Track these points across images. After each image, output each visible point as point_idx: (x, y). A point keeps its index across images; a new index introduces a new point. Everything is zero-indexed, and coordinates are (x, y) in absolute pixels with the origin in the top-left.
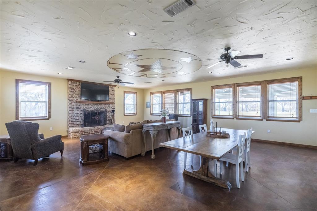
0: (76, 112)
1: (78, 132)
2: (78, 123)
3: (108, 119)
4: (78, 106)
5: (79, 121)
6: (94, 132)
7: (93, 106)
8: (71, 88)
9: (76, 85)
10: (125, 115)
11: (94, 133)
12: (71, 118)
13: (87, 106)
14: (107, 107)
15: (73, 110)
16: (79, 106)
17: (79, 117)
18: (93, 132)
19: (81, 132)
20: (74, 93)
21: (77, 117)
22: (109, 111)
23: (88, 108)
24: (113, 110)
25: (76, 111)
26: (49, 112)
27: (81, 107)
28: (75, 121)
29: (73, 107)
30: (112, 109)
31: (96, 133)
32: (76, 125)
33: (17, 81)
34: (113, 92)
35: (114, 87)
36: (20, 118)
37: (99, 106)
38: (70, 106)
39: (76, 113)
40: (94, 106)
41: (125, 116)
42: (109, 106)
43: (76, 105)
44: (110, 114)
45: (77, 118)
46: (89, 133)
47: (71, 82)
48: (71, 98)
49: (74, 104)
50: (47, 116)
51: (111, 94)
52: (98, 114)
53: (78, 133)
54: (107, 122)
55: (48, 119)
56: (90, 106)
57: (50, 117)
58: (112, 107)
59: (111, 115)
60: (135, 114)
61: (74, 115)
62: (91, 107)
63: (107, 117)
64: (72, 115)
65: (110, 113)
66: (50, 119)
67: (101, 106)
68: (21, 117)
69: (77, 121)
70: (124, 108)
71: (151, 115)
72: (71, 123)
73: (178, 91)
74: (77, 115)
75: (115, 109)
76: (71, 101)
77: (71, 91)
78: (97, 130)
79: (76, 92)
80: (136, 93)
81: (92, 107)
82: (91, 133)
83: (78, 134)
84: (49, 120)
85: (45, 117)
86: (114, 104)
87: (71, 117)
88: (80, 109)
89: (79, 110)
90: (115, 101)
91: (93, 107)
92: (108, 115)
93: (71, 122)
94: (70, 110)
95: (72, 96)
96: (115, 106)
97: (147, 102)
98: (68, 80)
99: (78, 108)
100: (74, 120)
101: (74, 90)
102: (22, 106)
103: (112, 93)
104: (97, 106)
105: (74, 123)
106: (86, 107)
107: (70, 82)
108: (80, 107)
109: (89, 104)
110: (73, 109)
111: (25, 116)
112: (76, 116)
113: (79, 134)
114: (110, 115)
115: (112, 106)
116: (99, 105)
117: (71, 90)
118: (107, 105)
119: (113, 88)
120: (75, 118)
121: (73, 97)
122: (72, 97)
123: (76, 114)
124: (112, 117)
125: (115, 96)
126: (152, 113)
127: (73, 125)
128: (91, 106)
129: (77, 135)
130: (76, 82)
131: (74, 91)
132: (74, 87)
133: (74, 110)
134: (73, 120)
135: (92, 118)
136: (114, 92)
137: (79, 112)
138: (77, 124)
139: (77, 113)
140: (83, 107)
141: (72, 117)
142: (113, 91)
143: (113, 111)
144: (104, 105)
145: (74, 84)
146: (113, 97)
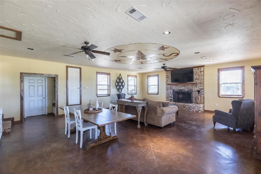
2: (171, 98)
7: (181, 87)
9: (170, 73)
13: (176, 87)
14: (193, 87)
15: (168, 90)
16: (172, 87)
21: (170, 94)
25: (169, 91)
26: (158, 91)
27: (173, 88)
30: (200, 89)
33: (148, 76)
34: (201, 73)
38: (167, 87)
40: (182, 87)
41: (220, 97)
42: (195, 87)
43: (170, 86)
45: (170, 95)
48: (167, 82)
51: (199, 75)
52: (181, 93)
55: (158, 94)
61: (169, 93)
67: (188, 87)
69: (170, 97)
75: (203, 89)
77: (167, 78)
79: (169, 78)
81: (180, 88)
86: (203, 84)
88: (172, 89)
89: (172, 90)
90: (203, 82)
91: (181, 88)
92: (195, 95)
96: (204, 87)
99: (171, 88)
102: (149, 88)
103: (200, 74)
104: (184, 87)
106: (176, 88)
107: (166, 72)
108: (172, 88)
109: (178, 86)
110: (168, 89)
111: (150, 92)
112: (170, 93)
115: (200, 87)
116: (186, 86)
118: (194, 85)
119: (200, 69)
125: (203, 76)
132: (168, 75)
136: (203, 72)
137: (172, 91)
139: (170, 92)
141: (168, 94)
144: (191, 85)
146: (200, 78)
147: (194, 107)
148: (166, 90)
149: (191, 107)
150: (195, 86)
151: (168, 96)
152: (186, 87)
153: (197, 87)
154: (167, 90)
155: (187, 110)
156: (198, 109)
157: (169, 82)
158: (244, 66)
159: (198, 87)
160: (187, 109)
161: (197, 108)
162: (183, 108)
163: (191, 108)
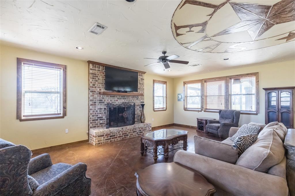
1: (103, 136)
2: (101, 122)
3: (137, 116)
5: (102, 119)
6: (123, 134)
7: (119, 99)
8: (92, 74)
9: (99, 71)
10: (155, 110)
11: (122, 136)
12: (93, 116)
13: (112, 98)
14: (135, 100)
15: (95, 105)
16: (103, 98)
17: (102, 113)
18: (120, 134)
19: (106, 135)
20: (96, 81)
21: (100, 113)
22: (137, 106)
23: (113, 101)
24: (141, 103)
25: (98, 106)
26: (65, 108)
27: (105, 100)
28: (98, 120)
29: (96, 100)
30: (141, 102)
31: (124, 136)
32: (99, 125)
33: (19, 61)
34: (142, 81)
35: (143, 75)
36: (24, 116)
37: (126, 99)
38: (91, 98)
39: (98, 109)
40: (121, 99)
42: (137, 99)
43: (99, 97)
44: (138, 109)
45: (100, 115)
46: (116, 136)
47: (93, 65)
48: (93, 87)
49: (96, 95)
50: (62, 113)
51: (140, 84)
52: (125, 109)
53: (103, 137)
54: (136, 120)
55: (63, 117)
56: (116, 99)
57: (65, 114)
58: (141, 101)
59: (140, 111)
60: (165, 109)
61: (97, 111)
62: (116, 101)
63: (136, 113)
64: (94, 111)
65: (138, 107)
66: (65, 117)
67: (129, 99)
68: (26, 114)
69: (100, 120)
70: (154, 101)
71: (185, 110)
72: (93, 123)
73: (231, 78)
74: (100, 111)
75: (144, 102)
76: (92, 92)
77: (93, 78)
78: (125, 132)
79: (99, 79)
80: (165, 83)
81: (118, 101)
82: (118, 136)
83: (103, 139)
84: (63, 119)
85: (58, 114)
86: (144, 96)
87: (93, 114)
88: (103, 103)
89: (103, 104)
90: (144, 93)
91: (119, 100)
92: (136, 111)
93: (93, 120)
94: (92, 105)
95: (94, 85)
96: (144, 99)
97: (178, 94)
98: (90, 62)
99: (101, 102)
100: (97, 119)
101: (96, 76)
102: (26, 99)
103: (141, 82)
104: (124, 99)
105: (96, 121)
106: (111, 100)
107: (91, 66)
108: (103, 100)
109: (114, 97)
110: (95, 103)
111: (30, 114)
112: (99, 112)
113: (104, 138)
114: (139, 110)
115: (141, 99)
116: (127, 97)
117: (93, 76)
118: (136, 97)
119: (142, 76)
120: (98, 115)
121: (96, 86)
122: (94, 86)
123: (99, 110)
124: (140, 114)
126: (186, 108)
127: (95, 125)
128: (117, 99)
129: (101, 141)
130: (98, 66)
131: (97, 78)
133: (97, 104)
134: (96, 118)
135: (120, 115)
137: (103, 107)
138: (100, 124)
139: (100, 109)
140: (108, 100)
142: (142, 79)
143: (143, 106)
144: (132, 97)
145: (97, 69)
146: (142, 87)
147: (146, 128)
149: (142, 128)
150: (136, 98)
151: (95, 117)
152: (126, 100)
153: (138, 99)
155: (138, 135)
156: (148, 129)
157: (99, 87)
158: (166, 82)
159: (139, 100)
160: (137, 133)
161: (148, 128)
162: (132, 134)
163: (142, 130)
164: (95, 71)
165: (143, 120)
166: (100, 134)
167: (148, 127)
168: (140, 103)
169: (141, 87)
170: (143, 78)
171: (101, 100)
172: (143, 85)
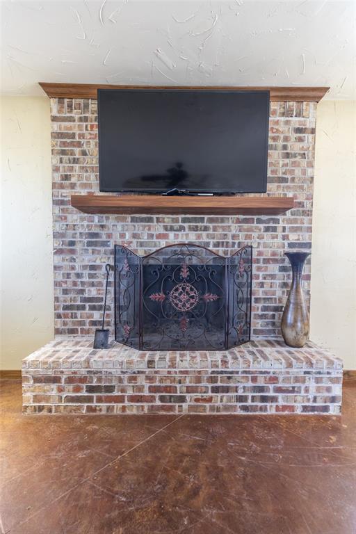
0: (88, 259)
1: (56, 380)
2: (97, 315)
3: (265, 309)
4: (96, 230)
5: (100, 308)
6: (152, 389)
7: (172, 229)
8: (62, 135)
9: (86, 119)
11: (152, 399)
12: (66, 292)
13: (139, 228)
14: (255, 235)
15: (73, 252)
16: (102, 226)
17: (100, 284)
18: (140, 389)
19: (70, 380)
20: (76, 161)
21: (93, 285)
22: (266, 261)
23: (145, 238)
24: (295, 250)
25: (84, 258)
27: (109, 236)
28: (83, 308)
29: (74, 236)
30: (291, 245)
31: (162, 399)
32: (87, 327)
34: (301, 140)
35: (308, 107)
37: (206, 229)
38: (57, 227)
39: (85, 267)
40: (182, 229)
42: (267, 229)
43: (85, 223)
44: (273, 277)
45: (93, 292)
46: (116, 393)
47: (61, 102)
48: (62, 187)
49: (76, 217)
51: (287, 156)
52: (185, 274)
53: (54, 386)
54: (257, 324)
56: (158, 228)
58: (293, 237)
59: (285, 285)
61: (78, 275)
62: (160, 236)
63: (259, 292)
64: (68, 275)
65: (274, 268)
67: (220, 232)
69: (93, 308)
72: (66, 316)
74: (91, 276)
75: (309, 245)
76: (62, 202)
77: (63, 152)
78: (168, 383)
79: (84, 153)
81: (165, 236)
82: (130, 392)
83: (55, 392)
86: (308, 213)
87: (64, 286)
88: (104, 244)
89: (102, 249)
90: (310, 198)
91: (171, 234)
92: (262, 285)
93: (66, 308)
95: (66, 177)
96: (310, 229)
99: (94, 240)
100: (79, 303)
101: (72, 144)
103: (295, 147)
104: (195, 229)
105: (79, 313)
106: (135, 236)
107: (54, 103)
108: (103, 233)
109: (150, 220)
110: (72, 243)
112: (86, 279)
113: (60, 390)
114: (278, 282)
116: (211, 220)
117: (64, 144)
118: (259, 221)
119: (299, 114)
120: (82, 291)
121: (73, 180)
122: (67, 182)
123: (86, 272)
124: (285, 301)
125: (311, 165)
127: (74, 323)
128: (162, 231)
129: (47, 399)
130: (82, 101)
131: (77, 150)
133: (78, 247)
134: (75, 300)
135: (152, 297)
136: (308, 137)
137: (103, 260)
138: (94, 323)
139: (93, 267)
140: (121, 231)
141: (69, 286)
142: (299, 130)
143: (297, 260)
144: (238, 221)
145: (75, 114)
146: (298, 172)
147: (297, 380)
148: (58, 252)
149: (274, 379)
150: (262, 226)
151: (72, 295)
152: (204, 233)
153: (274, 229)
154: (66, 247)
155: (245, 408)
156: (318, 389)
159: (280, 233)
160: (241, 399)
161: (312, 385)
162: (210, 400)
163: (271, 387)
164: (68, 124)
165: (290, 334)
166: (41, 372)
167: (318, 380)
168: (287, 249)
169: (292, 172)
170: (309, 126)
171: (96, 235)
172: (304, 162)
